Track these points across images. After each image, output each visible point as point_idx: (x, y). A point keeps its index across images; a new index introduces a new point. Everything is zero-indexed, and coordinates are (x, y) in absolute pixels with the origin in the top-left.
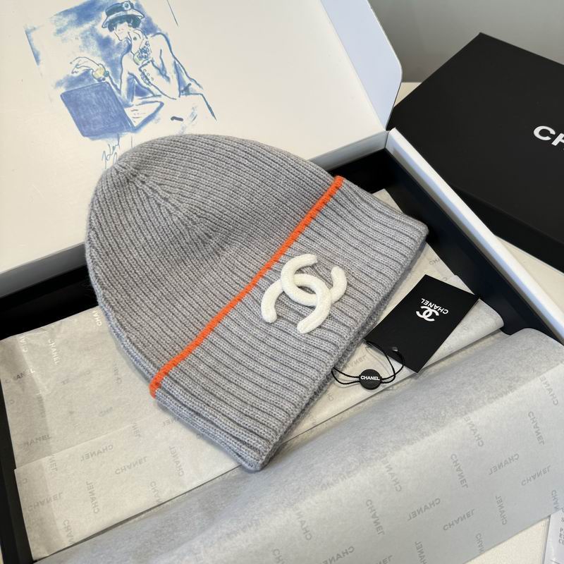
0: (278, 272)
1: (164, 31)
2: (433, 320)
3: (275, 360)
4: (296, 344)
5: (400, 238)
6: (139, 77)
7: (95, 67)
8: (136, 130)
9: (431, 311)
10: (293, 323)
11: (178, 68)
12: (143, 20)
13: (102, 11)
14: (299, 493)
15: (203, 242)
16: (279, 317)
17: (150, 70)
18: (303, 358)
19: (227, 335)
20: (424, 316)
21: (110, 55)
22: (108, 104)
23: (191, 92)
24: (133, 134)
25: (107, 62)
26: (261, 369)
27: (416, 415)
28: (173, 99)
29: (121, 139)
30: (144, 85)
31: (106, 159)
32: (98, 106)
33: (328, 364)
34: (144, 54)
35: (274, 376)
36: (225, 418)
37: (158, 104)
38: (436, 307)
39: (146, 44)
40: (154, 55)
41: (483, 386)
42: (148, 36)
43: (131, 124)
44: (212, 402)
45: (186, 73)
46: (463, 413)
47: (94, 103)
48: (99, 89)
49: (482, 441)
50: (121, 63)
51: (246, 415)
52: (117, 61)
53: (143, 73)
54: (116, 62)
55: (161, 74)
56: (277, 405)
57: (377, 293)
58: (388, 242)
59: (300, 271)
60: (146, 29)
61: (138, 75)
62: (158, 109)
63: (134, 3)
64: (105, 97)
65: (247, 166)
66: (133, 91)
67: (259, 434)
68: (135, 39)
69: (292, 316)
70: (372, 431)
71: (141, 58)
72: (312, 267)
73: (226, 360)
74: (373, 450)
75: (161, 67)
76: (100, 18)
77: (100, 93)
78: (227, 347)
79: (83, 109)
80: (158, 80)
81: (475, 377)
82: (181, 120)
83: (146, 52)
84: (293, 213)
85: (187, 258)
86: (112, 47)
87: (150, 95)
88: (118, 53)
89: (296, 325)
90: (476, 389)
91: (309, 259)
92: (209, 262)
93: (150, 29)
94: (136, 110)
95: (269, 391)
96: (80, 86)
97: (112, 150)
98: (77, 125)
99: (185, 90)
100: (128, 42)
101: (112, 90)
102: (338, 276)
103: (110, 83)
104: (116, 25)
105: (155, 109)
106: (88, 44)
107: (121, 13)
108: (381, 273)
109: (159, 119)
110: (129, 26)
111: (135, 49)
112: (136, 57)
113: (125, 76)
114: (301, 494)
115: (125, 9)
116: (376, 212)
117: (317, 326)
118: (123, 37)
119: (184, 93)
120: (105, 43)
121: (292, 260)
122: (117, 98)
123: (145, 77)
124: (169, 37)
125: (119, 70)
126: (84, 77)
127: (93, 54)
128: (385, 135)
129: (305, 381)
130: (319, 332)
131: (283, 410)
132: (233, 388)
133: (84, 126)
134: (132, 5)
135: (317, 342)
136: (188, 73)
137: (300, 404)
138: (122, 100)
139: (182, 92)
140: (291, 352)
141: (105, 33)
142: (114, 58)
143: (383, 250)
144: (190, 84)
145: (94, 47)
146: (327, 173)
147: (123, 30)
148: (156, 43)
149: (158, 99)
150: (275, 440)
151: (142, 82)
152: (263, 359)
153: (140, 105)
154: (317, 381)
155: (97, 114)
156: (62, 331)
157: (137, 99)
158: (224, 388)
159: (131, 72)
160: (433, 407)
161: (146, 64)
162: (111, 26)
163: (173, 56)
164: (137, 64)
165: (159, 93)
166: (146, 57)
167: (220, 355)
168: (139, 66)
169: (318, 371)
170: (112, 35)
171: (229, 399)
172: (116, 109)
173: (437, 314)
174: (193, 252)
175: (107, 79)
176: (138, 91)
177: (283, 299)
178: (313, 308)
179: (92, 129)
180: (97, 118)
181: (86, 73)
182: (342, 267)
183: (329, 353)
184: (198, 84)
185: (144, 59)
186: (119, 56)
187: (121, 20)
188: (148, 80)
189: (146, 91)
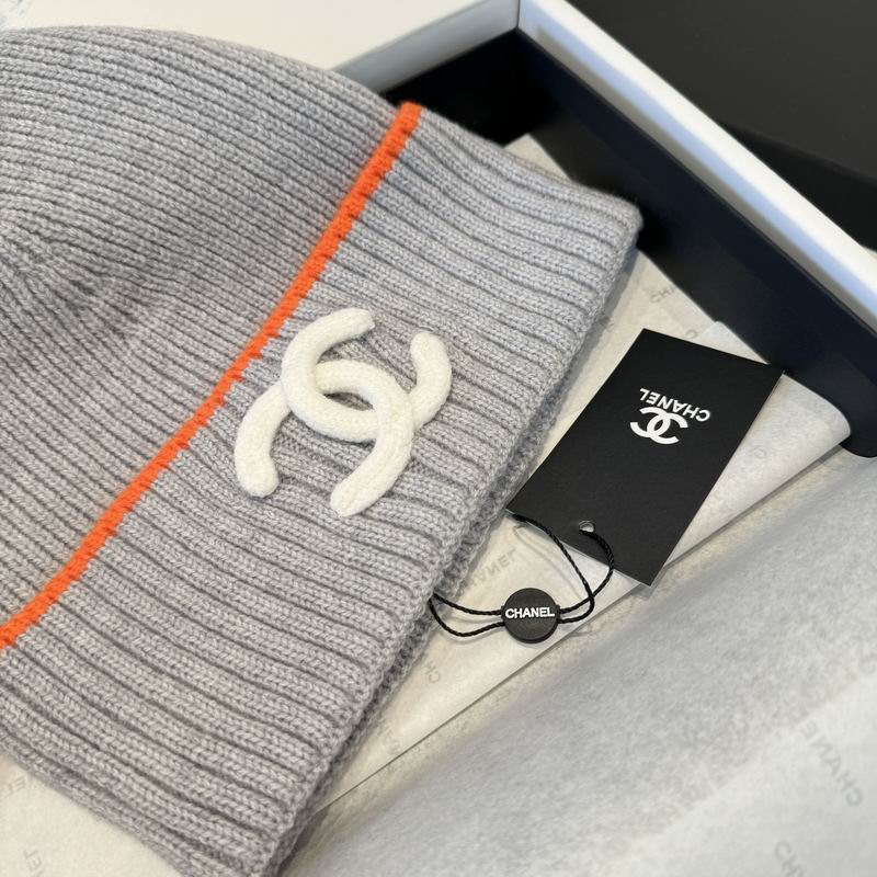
0: (274, 362)
2: (674, 440)
3: (277, 596)
4: (332, 545)
5: (575, 243)
9: (667, 418)
10: (320, 492)
15: (70, 305)
16: (283, 478)
18: (350, 580)
19: (151, 540)
20: (652, 433)
26: (242, 626)
27: (662, 734)
33: (416, 592)
35: (278, 643)
36: (141, 780)
38: (678, 406)
41: (840, 621)
44: (108, 739)
46: (797, 714)
51: (198, 766)
56: (285, 725)
57: (530, 388)
58: (545, 256)
59: (331, 353)
65: (163, 96)
67: (236, 816)
69: (317, 473)
70: (544, 795)
72: (363, 339)
73: (149, 610)
74: (549, 862)
78: (149, 574)
81: (812, 596)
84: (302, 210)
85: (36, 352)
89: (326, 495)
90: (823, 634)
91: (352, 321)
92: (98, 354)
95: (264, 688)
102: (429, 355)
108: (535, 336)
116: (509, 187)
117: (383, 490)
121: (310, 327)
129: (358, 645)
130: (388, 507)
131: (300, 738)
132: (164, 688)
135: (383, 534)
137: (348, 714)
140: (321, 569)
143: (536, 277)
146: (376, 96)
150: (282, 829)
152: (246, 597)
154: (389, 643)
158: (141, 690)
160: (707, 703)
167: (131, 599)
169: (390, 613)
171: (153, 721)
173: (683, 424)
174: (49, 334)
177: (289, 433)
178: (368, 445)
182: (437, 332)
183: (416, 563)
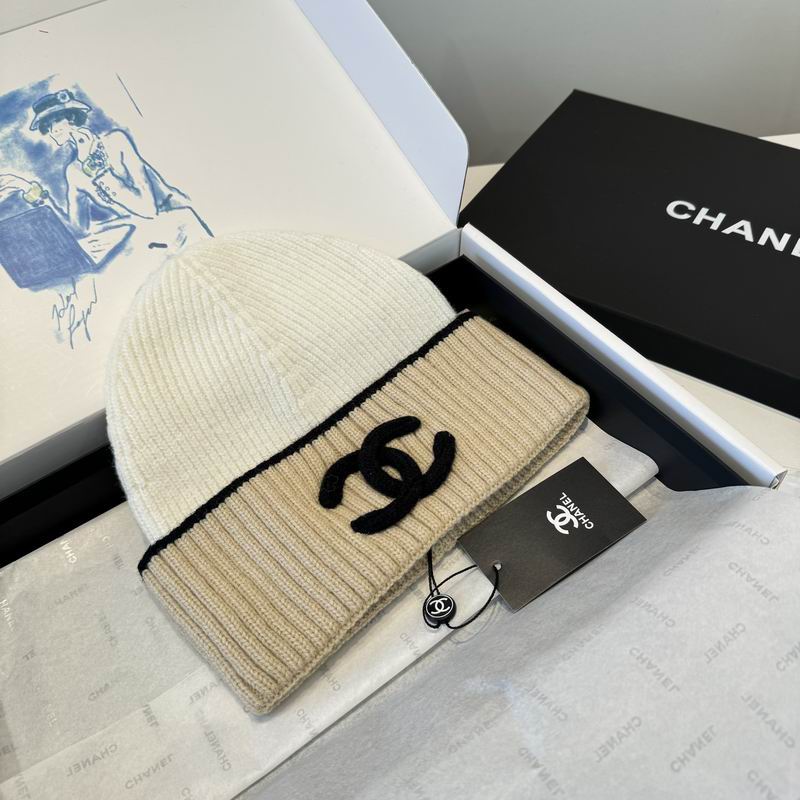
1: (123, 126)
6: (95, 194)
7: (25, 187)
8: (98, 268)
11: (150, 175)
12: (90, 114)
13: (28, 107)
17: (109, 182)
21: (47, 167)
22: (53, 236)
23: (173, 205)
24: (95, 276)
25: (44, 178)
28: (148, 218)
29: (77, 285)
30: (104, 204)
31: (59, 316)
32: (37, 242)
34: (97, 161)
37: (127, 228)
39: (99, 146)
40: (112, 160)
42: (100, 136)
43: (91, 260)
45: (162, 180)
47: (31, 238)
48: (35, 216)
50: (65, 177)
52: (59, 175)
53: (100, 188)
54: (57, 176)
55: (126, 185)
60: (95, 125)
61: (92, 190)
62: (129, 235)
63: (74, 91)
64: (46, 228)
66: (88, 214)
68: (81, 141)
71: (93, 166)
75: (124, 176)
76: (26, 118)
77: (39, 223)
79: (14, 248)
80: (123, 195)
82: (164, 246)
83: (100, 158)
86: (48, 155)
87: (115, 217)
88: (60, 164)
93: (101, 125)
94: (96, 241)
96: (7, 216)
97: (66, 302)
98: (8, 272)
99: (164, 204)
100: (71, 146)
101: (56, 216)
103: (52, 207)
104: (50, 125)
105: (123, 235)
106: (12, 156)
107: (57, 108)
109: (131, 249)
110: (70, 124)
111: (83, 155)
112: (86, 166)
113: (73, 195)
115: (62, 101)
118: (62, 140)
119: (164, 208)
120: (37, 152)
122: (66, 229)
123: (103, 192)
124: (132, 134)
125: (63, 186)
126: (10, 203)
127: (21, 169)
128: (457, 234)
133: (20, 272)
134: (71, 95)
136: (166, 181)
138: (72, 229)
139: (161, 206)
141: (36, 137)
142: (53, 171)
144: (170, 196)
145: (21, 158)
147: (62, 131)
148: (113, 144)
149: (126, 221)
151: (99, 200)
153: (100, 232)
155: (38, 253)
156: (16, 580)
157: (95, 226)
159: (81, 188)
161: (102, 175)
162: (44, 126)
163: (141, 158)
164: (90, 176)
165: (127, 213)
166: (100, 165)
168: (92, 179)
170: (46, 139)
172: (65, 242)
175: (47, 202)
176: (94, 212)
179: (33, 275)
180: (37, 258)
181: (14, 197)
184: (183, 195)
185: (98, 168)
186: (61, 167)
187: (58, 116)
188: (108, 196)
189: (107, 211)
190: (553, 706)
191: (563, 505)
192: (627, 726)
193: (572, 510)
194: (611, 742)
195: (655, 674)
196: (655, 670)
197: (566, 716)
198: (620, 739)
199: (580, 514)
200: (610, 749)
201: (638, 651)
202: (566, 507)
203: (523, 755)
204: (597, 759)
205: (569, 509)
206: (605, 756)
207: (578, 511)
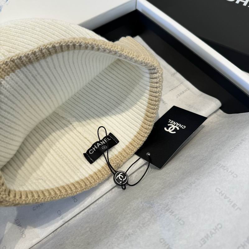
14: (108, 245)
49: (235, 174)
114: (109, 245)
190: (177, 217)
191: (171, 124)
192: (215, 228)
193: (175, 124)
194: (207, 237)
195: (229, 201)
196: (229, 199)
197: (184, 222)
198: (212, 235)
199: (179, 124)
200: (206, 240)
201: (220, 190)
202: (172, 124)
203: (161, 242)
204: (200, 245)
205: (173, 124)
206: (204, 243)
207: (177, 124)
